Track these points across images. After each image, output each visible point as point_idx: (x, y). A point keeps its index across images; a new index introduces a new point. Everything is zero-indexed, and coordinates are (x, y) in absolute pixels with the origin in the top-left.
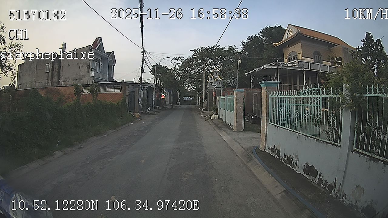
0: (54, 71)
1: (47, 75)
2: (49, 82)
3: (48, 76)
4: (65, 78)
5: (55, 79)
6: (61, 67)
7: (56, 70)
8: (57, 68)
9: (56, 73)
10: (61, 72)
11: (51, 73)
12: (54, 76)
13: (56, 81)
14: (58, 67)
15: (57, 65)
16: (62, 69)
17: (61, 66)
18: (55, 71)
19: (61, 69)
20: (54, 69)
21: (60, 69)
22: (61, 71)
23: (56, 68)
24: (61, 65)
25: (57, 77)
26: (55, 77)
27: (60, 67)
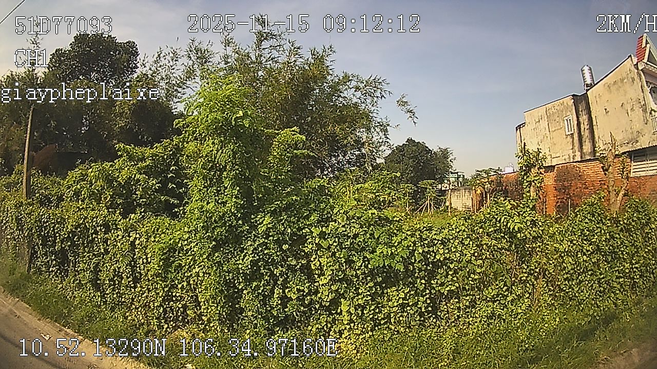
0: (582, 129)
1: (571, 140)
2: (576, 154)
3: (573, 141)
4: (605, 143)
5: (587, 147)
6: (594, 119)
7: (585, 126)
8: (586, 124)
9: (586, 134)
10: (595, 130)
11: (576, 134)
12: (583, 139)
13: (590, 151)
14: (587, 120)
15: (584, 116)
16: (597, 123)
17: (592, 116)
18: (585, 129)
19: (594, 123)
20: (582, 125)
21: (592, 124)
22: (594, 127)
23: (584, 123)
24: (592, 114)
25: (590, 142)
26: (585, 142)
27: (590, 119)
